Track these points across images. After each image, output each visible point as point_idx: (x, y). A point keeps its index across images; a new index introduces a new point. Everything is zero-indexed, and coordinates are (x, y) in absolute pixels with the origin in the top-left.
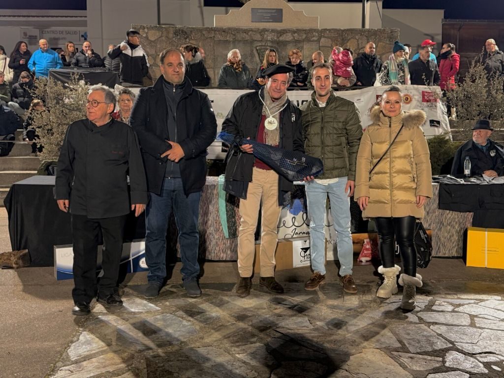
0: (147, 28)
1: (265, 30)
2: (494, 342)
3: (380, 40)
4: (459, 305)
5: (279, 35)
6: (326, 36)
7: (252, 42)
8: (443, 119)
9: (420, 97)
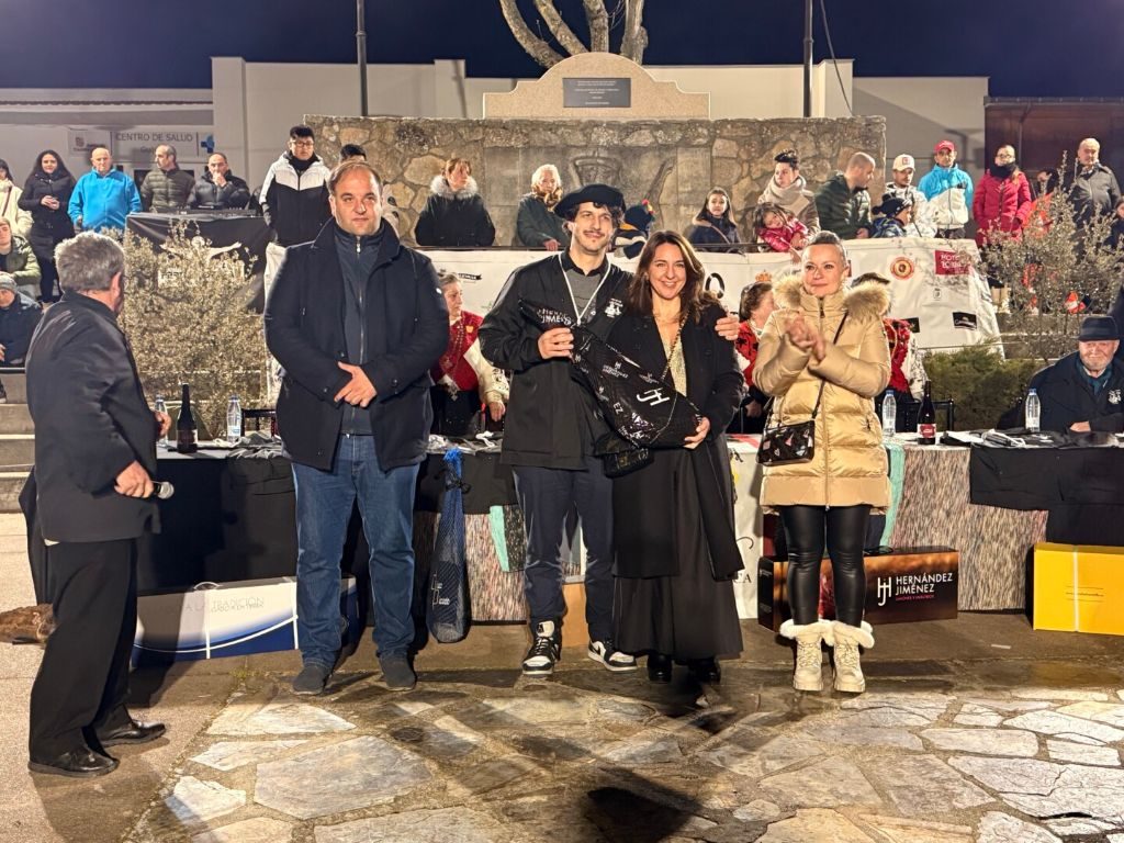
0: (338, 122)
1: (594, 124)
2: (1089, 791)
3: (844, 143)
4: (1015, 713)
5: (624, 134)
6: (725, 134)
7: (565, 150)
8: (982, 312)
9: (931, 264)
